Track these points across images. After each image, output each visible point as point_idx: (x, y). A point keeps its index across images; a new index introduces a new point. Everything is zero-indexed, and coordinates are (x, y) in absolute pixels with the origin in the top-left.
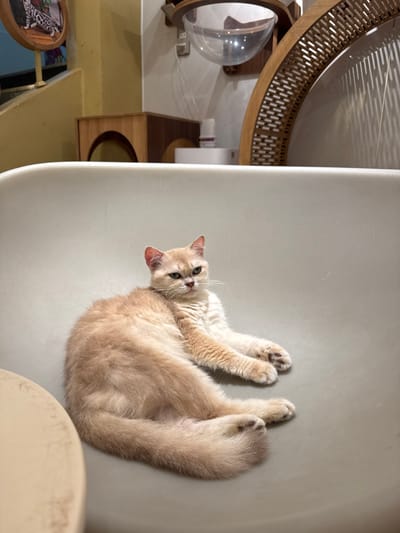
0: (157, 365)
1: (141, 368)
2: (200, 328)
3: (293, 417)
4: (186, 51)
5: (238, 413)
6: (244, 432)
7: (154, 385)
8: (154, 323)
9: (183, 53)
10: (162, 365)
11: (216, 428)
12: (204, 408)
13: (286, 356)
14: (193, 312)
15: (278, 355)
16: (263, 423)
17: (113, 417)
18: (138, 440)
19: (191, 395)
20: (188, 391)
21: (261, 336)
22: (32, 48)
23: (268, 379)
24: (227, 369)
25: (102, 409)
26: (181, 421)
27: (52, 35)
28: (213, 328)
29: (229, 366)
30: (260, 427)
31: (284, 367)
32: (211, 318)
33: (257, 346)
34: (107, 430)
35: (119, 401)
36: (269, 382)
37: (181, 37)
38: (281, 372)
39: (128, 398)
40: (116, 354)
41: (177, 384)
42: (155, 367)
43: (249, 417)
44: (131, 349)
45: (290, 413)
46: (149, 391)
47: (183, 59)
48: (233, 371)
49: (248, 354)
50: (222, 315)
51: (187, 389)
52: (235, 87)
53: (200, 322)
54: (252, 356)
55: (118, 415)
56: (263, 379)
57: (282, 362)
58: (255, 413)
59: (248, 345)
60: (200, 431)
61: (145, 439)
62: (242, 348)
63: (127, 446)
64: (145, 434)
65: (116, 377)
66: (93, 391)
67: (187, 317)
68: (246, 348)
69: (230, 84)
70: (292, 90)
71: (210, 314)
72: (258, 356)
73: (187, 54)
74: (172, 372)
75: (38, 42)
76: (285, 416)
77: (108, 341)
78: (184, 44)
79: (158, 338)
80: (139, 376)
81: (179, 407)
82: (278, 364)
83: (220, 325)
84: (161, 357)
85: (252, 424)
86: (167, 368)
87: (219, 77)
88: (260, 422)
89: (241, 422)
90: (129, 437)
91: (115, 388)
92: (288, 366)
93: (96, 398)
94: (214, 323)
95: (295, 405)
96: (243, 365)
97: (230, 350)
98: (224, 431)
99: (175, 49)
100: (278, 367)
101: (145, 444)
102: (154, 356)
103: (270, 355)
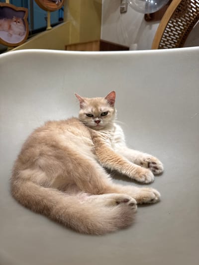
0: (70, 157)
1: (58, 158)
2: (107, 144)
3: (158, 201)
4: (125, 10)
5: (119, 193)
6: (119, 205)
7: (64, 168)
8: (77, 135)
9: (123, 11)
10: (73, 157)
11: (101, 201)
12: (96, 187)
13: (160, 164)
14: (104, 134)
15: (154, 163)
16: (136, 202)
17: (34, 185)
18: (45, 201)
19: (89, 178)
20: (86, 175)
21: (145, 151)
22: (46, 9)
23: (146, 179)
24: (119, 170)
25: (29, 179)
26: (80, 193)
27: (57, 3)
28: (117, 145)
29: (121, 169)
30: (132, 204)
31: (158, 171)
32: (116, 139)
33: (141, 157)
34: (28, 192)
35: (40, 176)
36: (147, 182)
37: (123, 3)
38: (156, 175)
39: (47, 175)
40: (45, 148)
41: (80, 170)
42: (68, 158)
43: (126, 196)
44: (55, 146)
45: (156, 198)
46: (60, 172)
47: (124, 15)
48: (124, 172)
49: (135, 163)
50: (123, 138)
51: (86, 173)
52: (150, 28)
53: (108, 141)
54: (138, 164)
55: (37, 184)
56: (142, 179)
57: (156, 168)
58: (131, 195)
59: (136, 156)
60: (90, 201)
61: (50, 201)
62: (132, 158)
63: (38, 203)
64: (51, 198)
65: (42, 161)
66: (26, 168)
67: (100, 137)
68: (134, 158)
69: (148, 26)
70: (183, 26)
71: (115, 137)
72: (141, 164)
73: (125, 12)
74: (79, 162)
75: (49, 6)
76: (152, 200)
77: (43, 141)
78: (124, 6)
79: (76, 143)
80: (56, 162)
81: (79, 184)
82: (154, 169)
83: (121, 144)
84: (74, 153)
85: (126, 201)
86: (76, 159)
87: (142, 23)
88: (133, 200)
89: (119, 199)
90: (40, 198)
91: (40, 167)
92: (161, 171)
93: (26, 173)
94: (117, 142)
95: (161, 194)
96: (131, 169)
97: (124, 159)
98: (106, 203)
99: (119, 9)
100: (154, 171)
101: (49, 204)
102: (68, 151)
103: (149, 163)
